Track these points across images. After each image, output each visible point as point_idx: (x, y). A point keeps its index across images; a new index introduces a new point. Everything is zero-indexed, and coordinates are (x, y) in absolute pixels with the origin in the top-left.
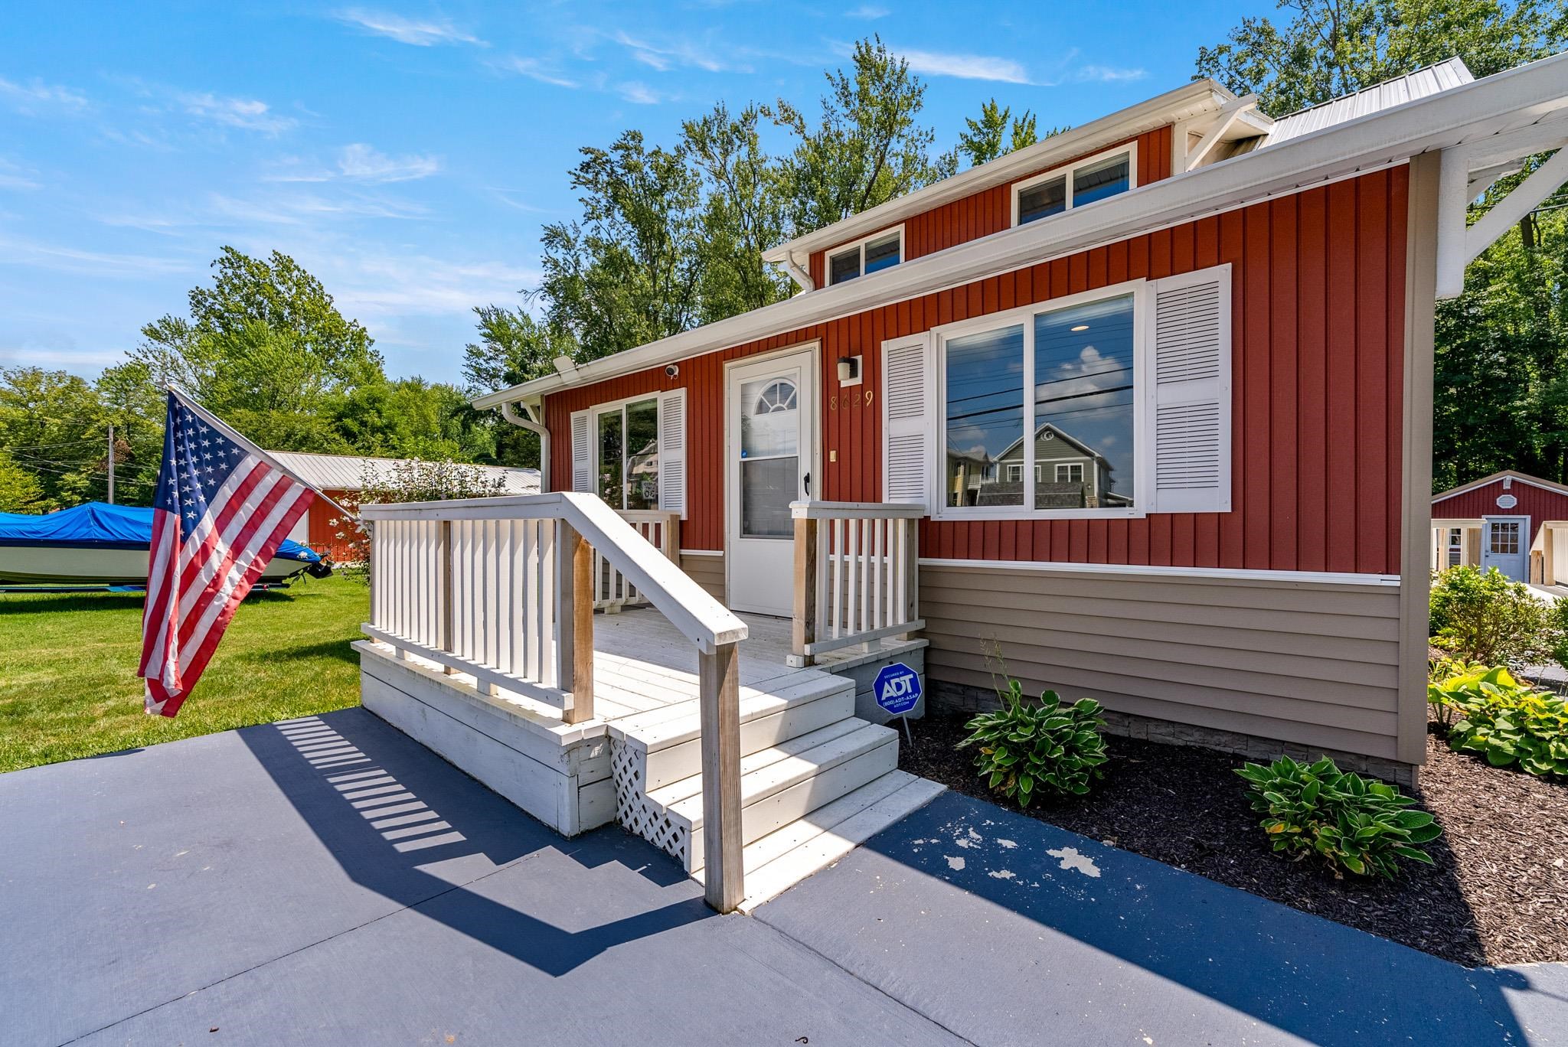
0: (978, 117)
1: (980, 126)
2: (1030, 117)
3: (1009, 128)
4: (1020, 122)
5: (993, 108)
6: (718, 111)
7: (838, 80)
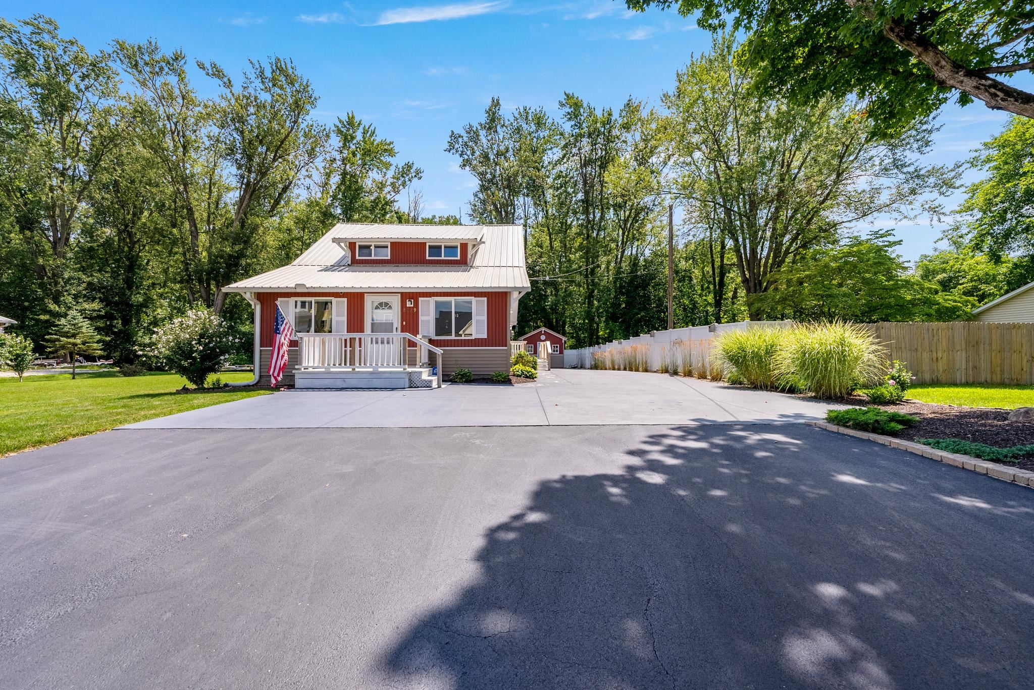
0: (345, 118)
1: (345, 123)
2: (372, 128)
3: (361, 130)
4: (367, 128)
5: (353, 117)
6: (150, 43)
7: (257, 66)
